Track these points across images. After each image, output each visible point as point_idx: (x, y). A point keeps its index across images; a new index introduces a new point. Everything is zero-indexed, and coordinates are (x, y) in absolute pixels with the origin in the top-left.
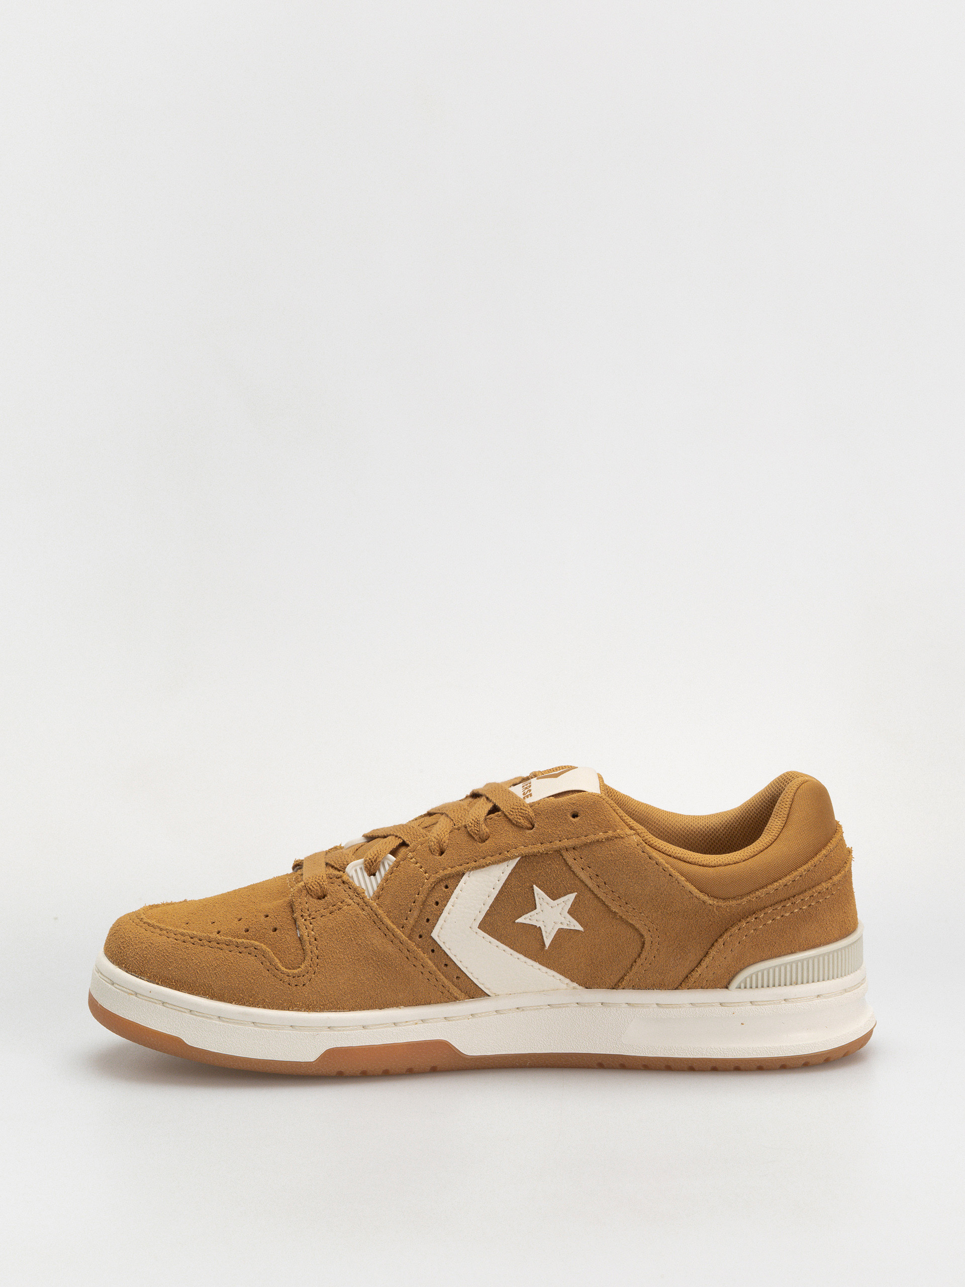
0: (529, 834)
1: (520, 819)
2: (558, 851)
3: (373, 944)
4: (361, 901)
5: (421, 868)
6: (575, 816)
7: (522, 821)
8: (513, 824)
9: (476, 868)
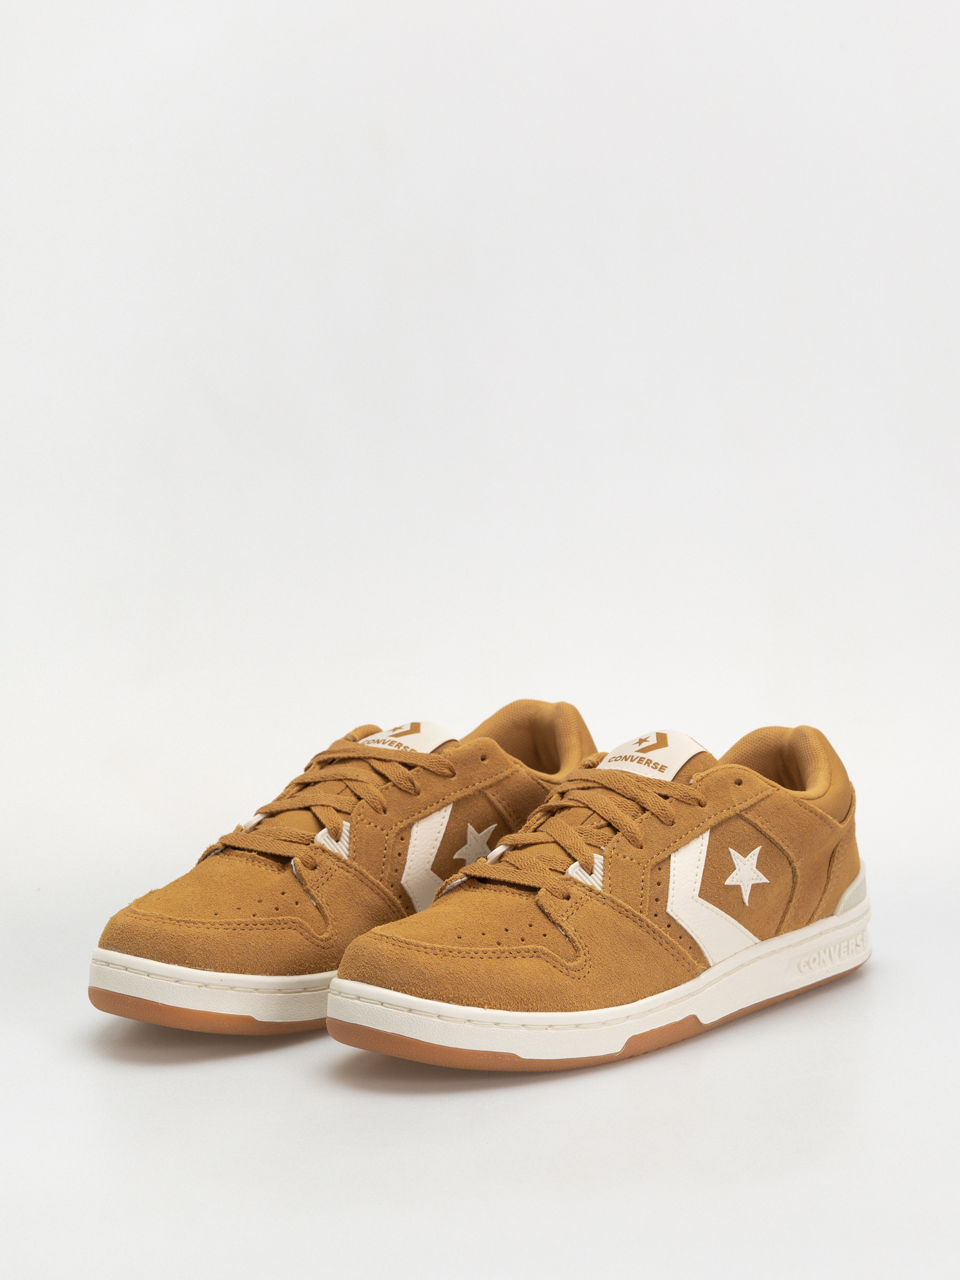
0: (455, 781)
1: (443, 770)
2: (480, 792)
3: (365, 900)
4: (344, 865)
5: (376, 826)
6: (483, 759)
7: (446, 771)
8: (439, 775)
9: (423, 818)
